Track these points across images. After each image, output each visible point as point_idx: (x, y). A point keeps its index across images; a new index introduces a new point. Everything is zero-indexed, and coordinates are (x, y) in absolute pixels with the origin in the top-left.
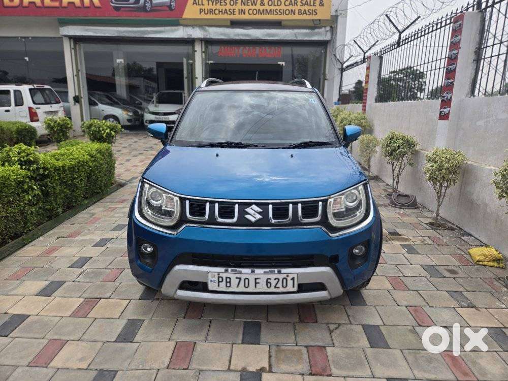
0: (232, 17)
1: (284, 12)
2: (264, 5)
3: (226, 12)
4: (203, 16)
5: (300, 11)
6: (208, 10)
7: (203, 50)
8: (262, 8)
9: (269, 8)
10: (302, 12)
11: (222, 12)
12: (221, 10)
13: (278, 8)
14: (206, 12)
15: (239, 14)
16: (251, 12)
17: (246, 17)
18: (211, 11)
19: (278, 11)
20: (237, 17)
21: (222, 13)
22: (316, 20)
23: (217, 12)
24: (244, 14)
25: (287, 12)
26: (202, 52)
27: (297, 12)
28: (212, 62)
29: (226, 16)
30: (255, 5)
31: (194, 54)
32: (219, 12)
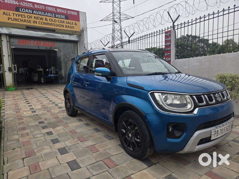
0: (29, 24)
1: (58, 25)
2: (47, 20)
3: (25, 21)
4: (10, 21)
5: (66, 26)
6: (13, 18)
7: (8, 40)
8: (46, 22)
9: (50, 23)
10: (67, 26)
11: (23, 20)
12: (22, 20)
13: (55, 23)
14: (12, 20)
15: (33, 23)
16: (40, 23)
17: (38, 25)
18: (16, 20)
19: (55, 25)
20: (32, 24)
21: (23, 22)
22: (74, 31)
23: (19, 20)
24: (36, 23)
25: (60, 26)
26: (7, 41)
27: (65, 26)
28: (14, 47)
29: (25, 23)
30: (43, 20)
31: (2, 43)
32: (21, 20)
